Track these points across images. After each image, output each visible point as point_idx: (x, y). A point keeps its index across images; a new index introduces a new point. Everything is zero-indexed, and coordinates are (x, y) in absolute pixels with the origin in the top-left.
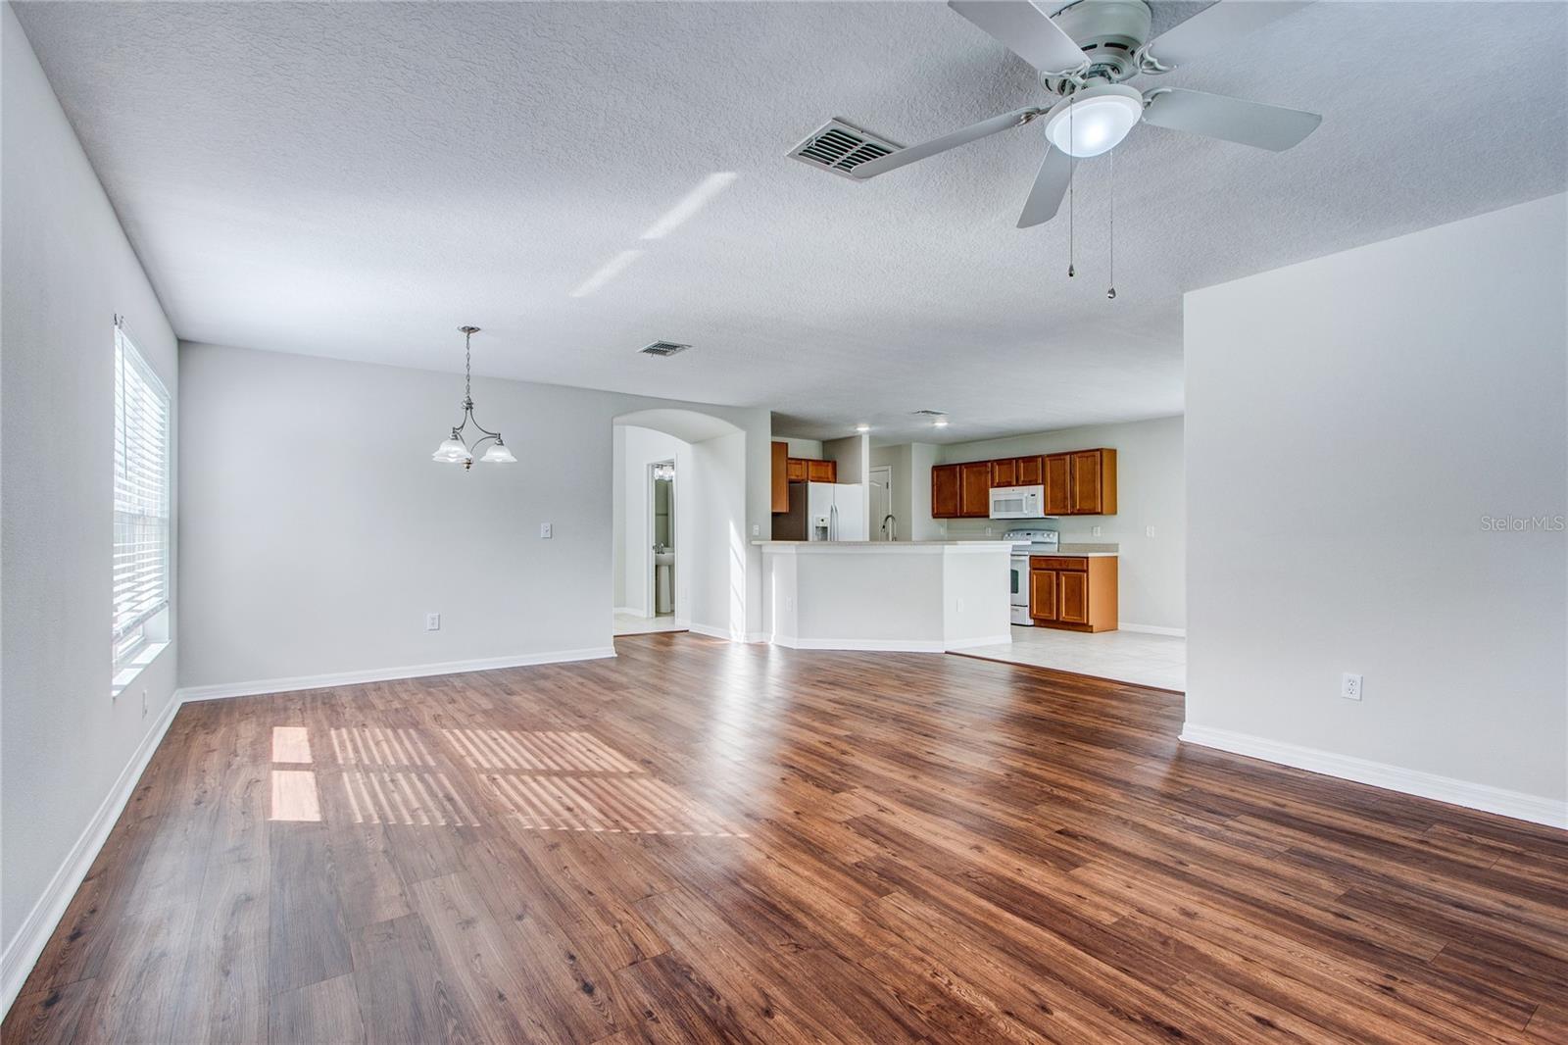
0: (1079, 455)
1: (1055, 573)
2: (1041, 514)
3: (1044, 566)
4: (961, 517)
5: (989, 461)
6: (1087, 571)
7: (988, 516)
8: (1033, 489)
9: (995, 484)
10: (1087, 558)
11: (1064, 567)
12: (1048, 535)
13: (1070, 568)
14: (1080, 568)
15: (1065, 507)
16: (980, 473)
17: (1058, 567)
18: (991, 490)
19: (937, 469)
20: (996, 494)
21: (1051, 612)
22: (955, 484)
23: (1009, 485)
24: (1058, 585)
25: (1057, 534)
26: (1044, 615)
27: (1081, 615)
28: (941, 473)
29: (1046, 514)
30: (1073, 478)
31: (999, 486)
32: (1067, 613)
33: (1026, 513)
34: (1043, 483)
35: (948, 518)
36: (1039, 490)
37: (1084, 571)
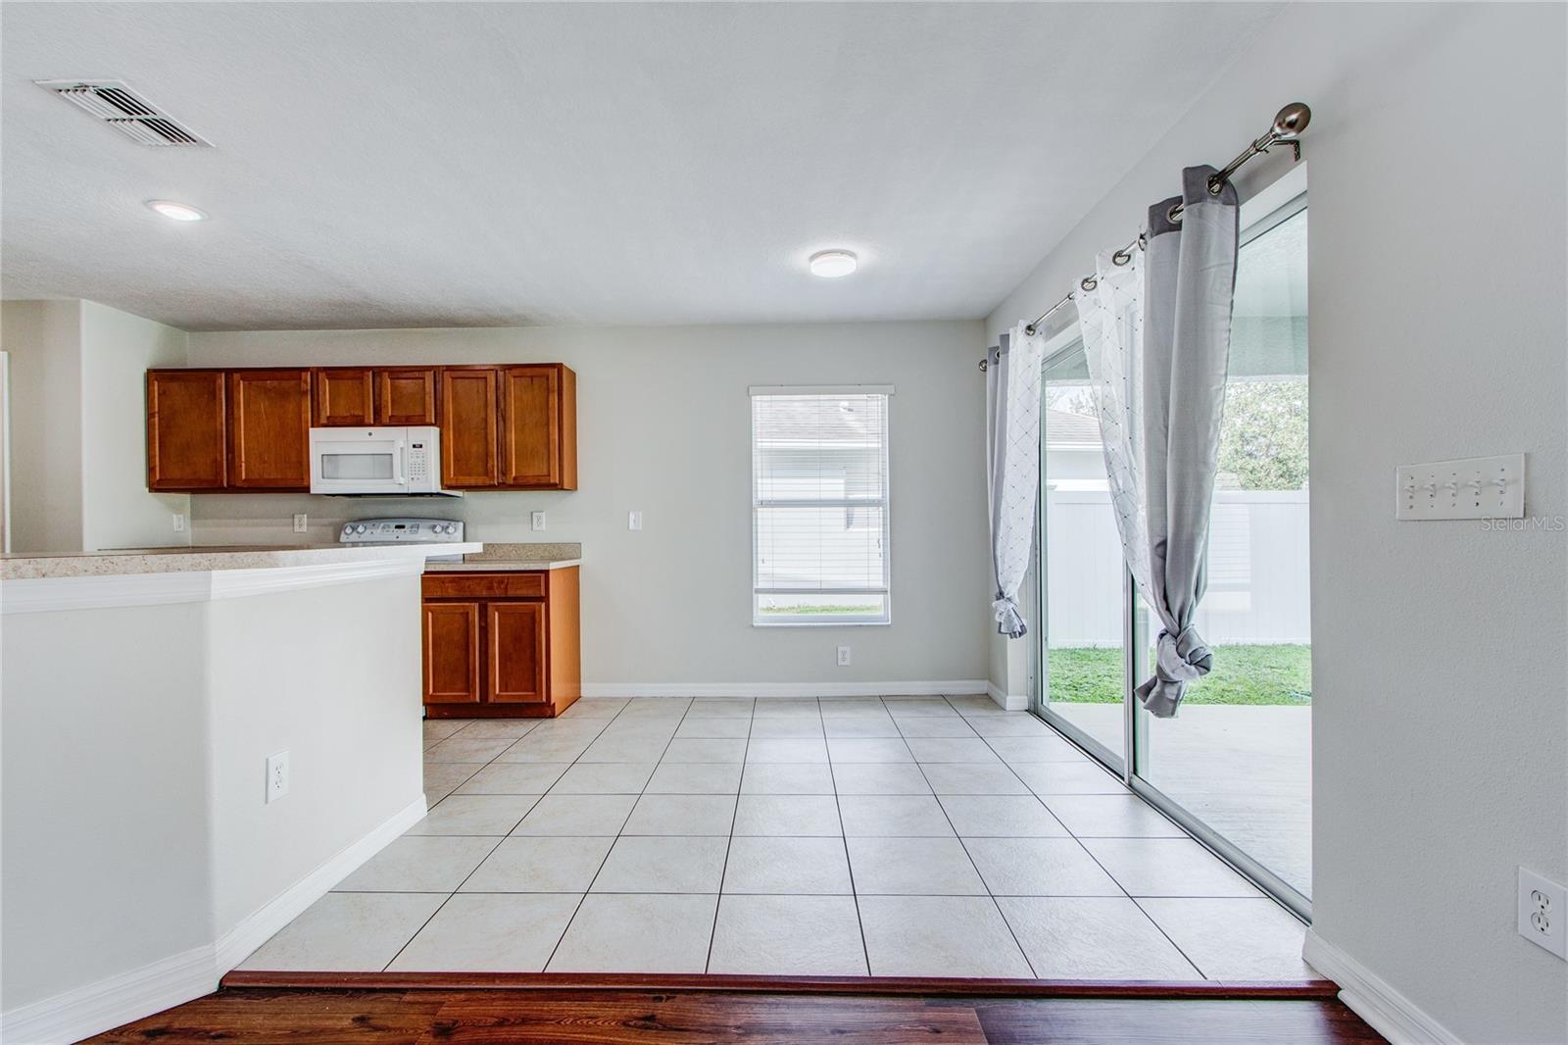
0: (516, 372)
1: (477, 605)
2: (435, 486)
3: (452, 593)
4: (233, 489)
5: (306, 369)
6: (545, 599)
7: (307, 490)
8: (417, 433)
9: (323, 421)
10: (546, 572)
11: (498, 593)
12: (445, 529)
13: (511, 593)
14: (530, 593)
15: (487, 473)
16: (284, 395)
17: (485, 594)
18: (313, 431)
19: (162, 380)
20: (322, 441)
21: (468, 687)
22: (213, 415)
23: (359, 422)
24: (485, 630)
25: (461, 524)
26: (449, 695)
27: (534, 686)
28: (175, 386)
29: (444, 486)
30: (503, 417)
31: (333, 422)
32: (504, 686)
33: (401, 483)
34: (439, 422)
35: (193, 491)
36: (430, 436)
37: (540, 599)
